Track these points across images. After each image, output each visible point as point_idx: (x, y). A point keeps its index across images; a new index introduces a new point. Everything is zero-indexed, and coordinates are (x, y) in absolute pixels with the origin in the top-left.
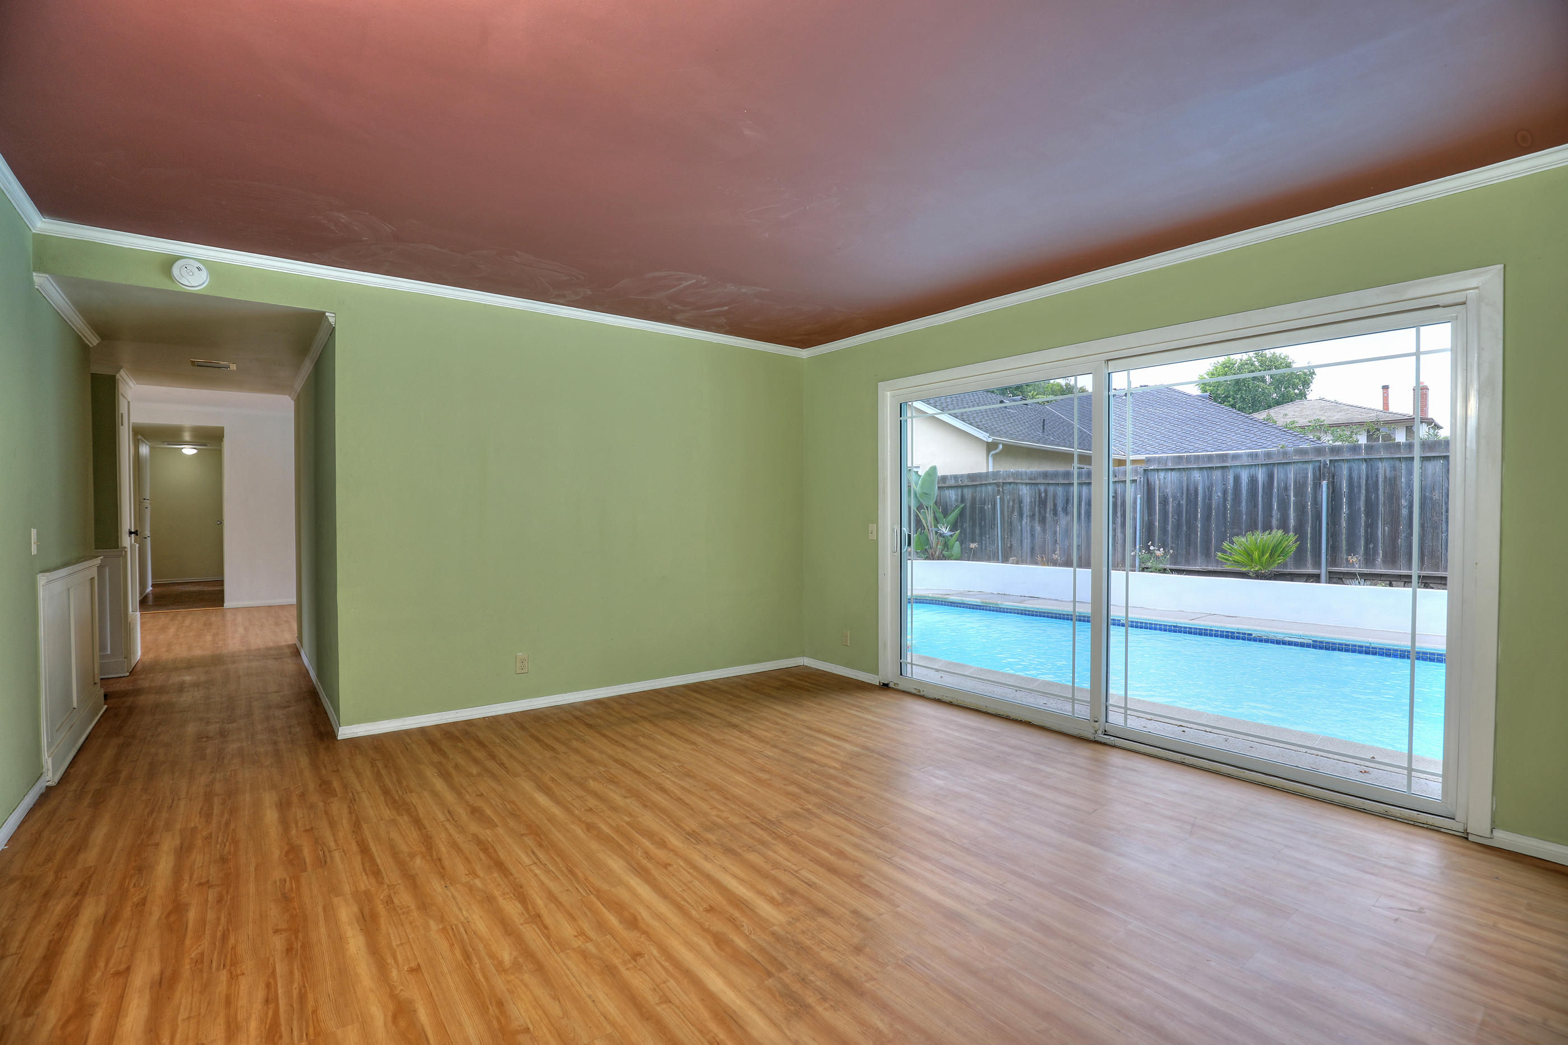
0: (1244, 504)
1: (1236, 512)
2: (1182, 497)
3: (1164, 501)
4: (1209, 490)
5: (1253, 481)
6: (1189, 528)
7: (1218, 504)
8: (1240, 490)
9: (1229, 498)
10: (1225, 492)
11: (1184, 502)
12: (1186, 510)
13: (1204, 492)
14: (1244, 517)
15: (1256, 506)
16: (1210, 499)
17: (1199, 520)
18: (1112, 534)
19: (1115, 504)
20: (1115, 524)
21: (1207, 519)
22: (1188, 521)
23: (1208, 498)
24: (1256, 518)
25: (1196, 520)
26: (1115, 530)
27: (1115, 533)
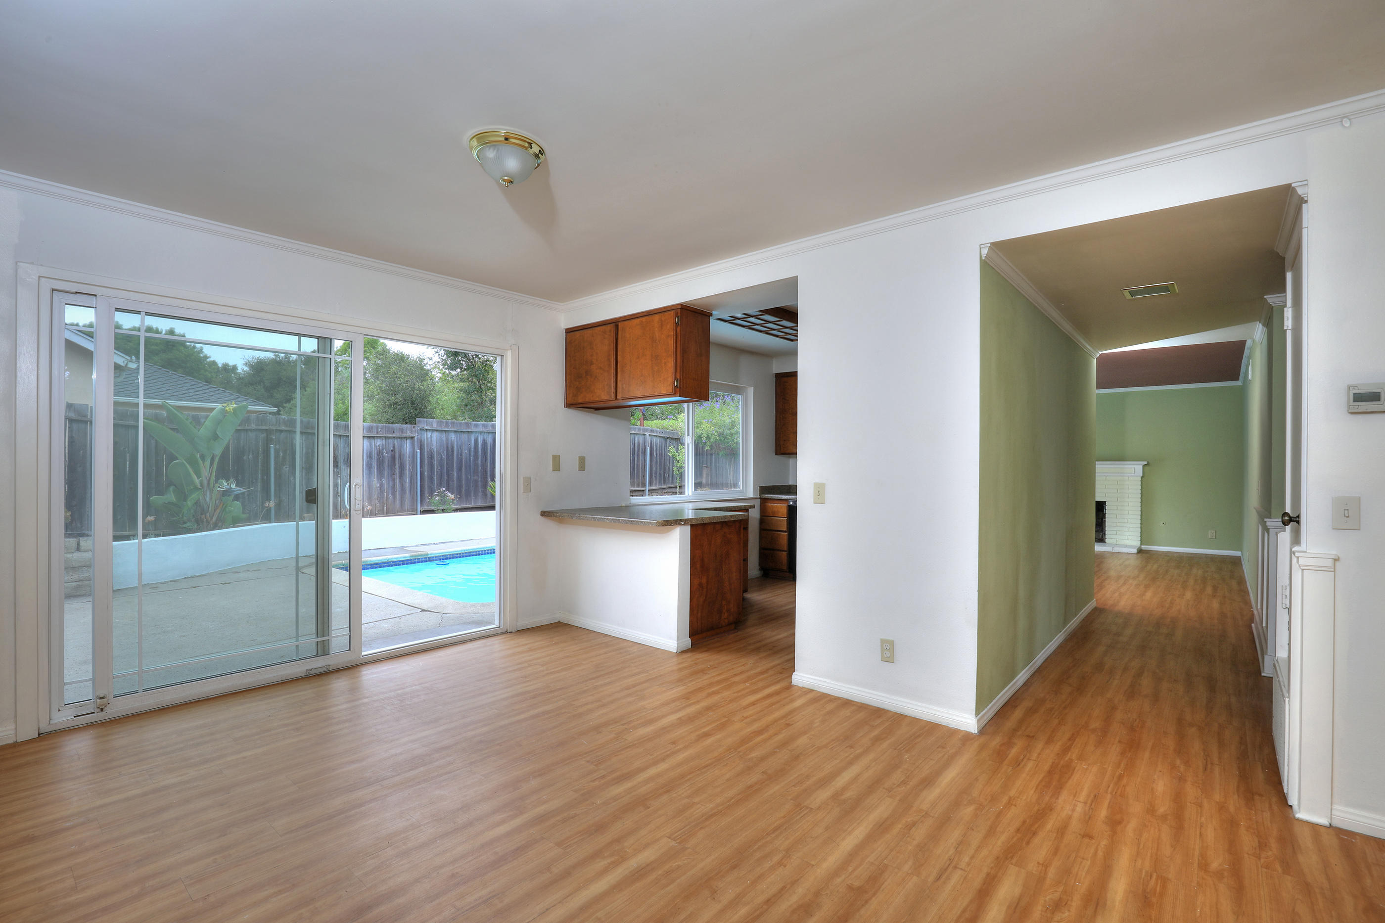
0: (480, 459)
1: (476, 465)
2: (443, 452)
3: (431, 457)
4: (460, 447)
5: (485, 443)
6: (448, 476)
7: (466, 459)
8: (478, 449)
9: (472, 454)
10: (470, 450)
11: (444, 457)
12: (447, 463)
13: (458, 451)
14: (480, 468)
15: (486, 460)
16: (461, 455)
17: (455, 470)
18: (391, 484)
19: (393, 458)
20: (394, 475)
21: (460, 469)
22: (448, 471)
23: (460, 454)
24: (486, 469)
25: (453, 471)
26: (394, 480)
27: (394, 483)
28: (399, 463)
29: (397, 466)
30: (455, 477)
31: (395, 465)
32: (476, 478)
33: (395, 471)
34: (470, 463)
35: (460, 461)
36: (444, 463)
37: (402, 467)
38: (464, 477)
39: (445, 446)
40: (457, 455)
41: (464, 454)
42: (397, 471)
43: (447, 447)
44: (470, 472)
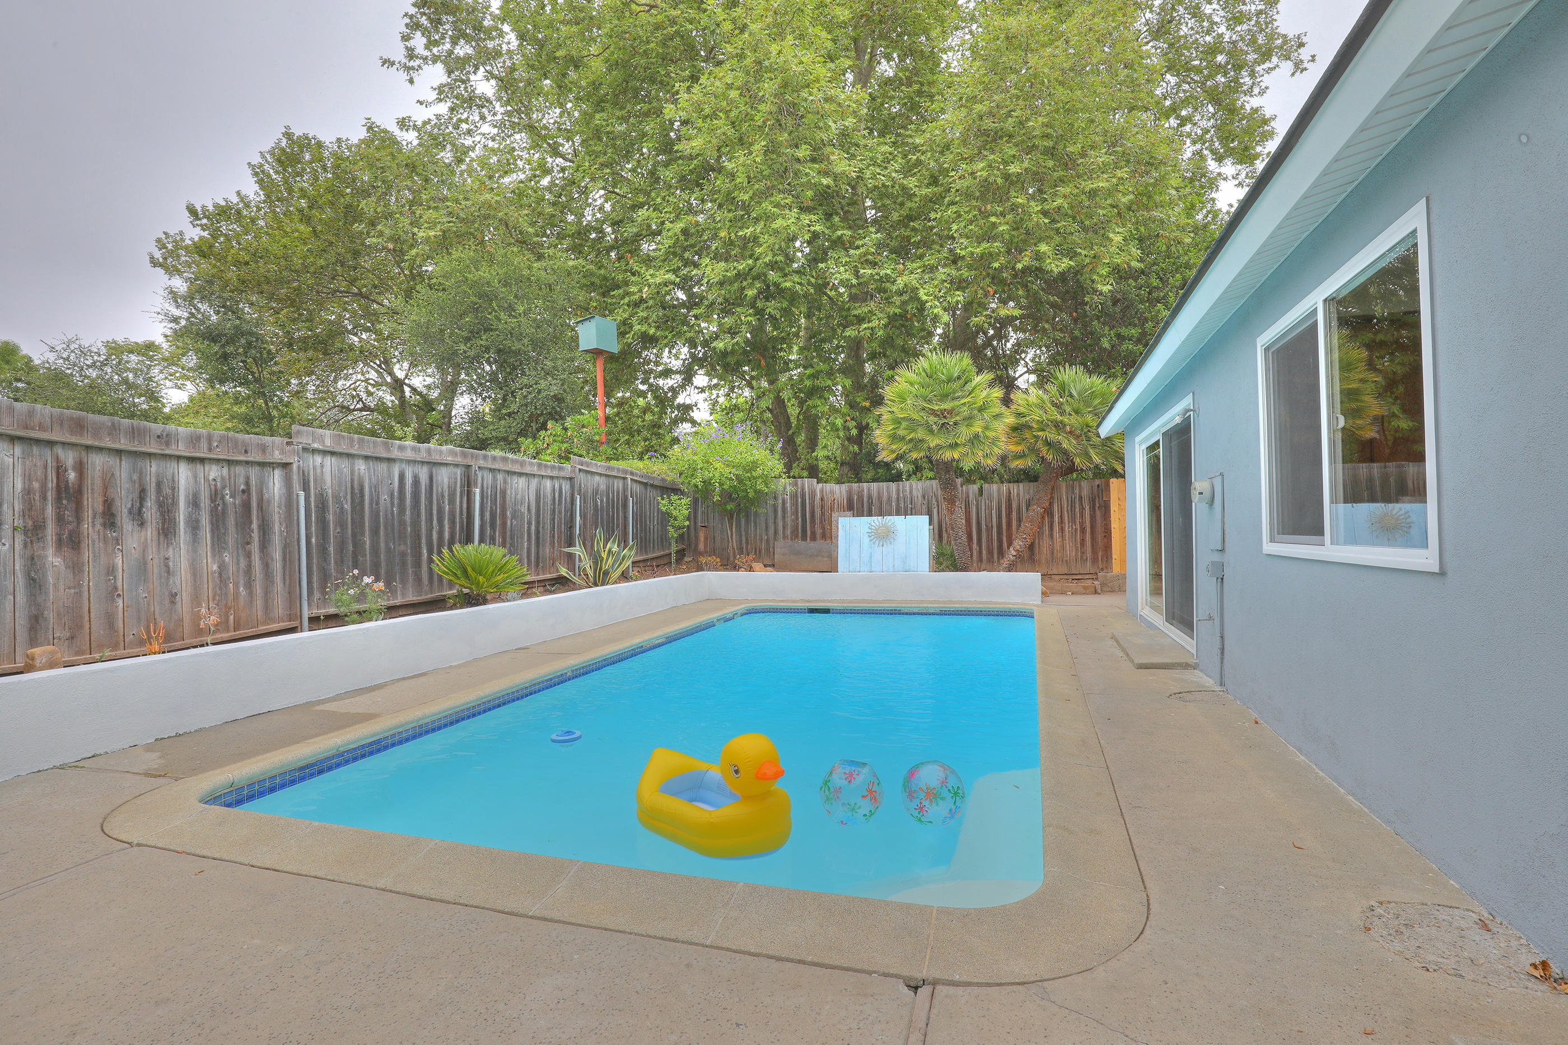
0: (408, 513)
1: (402, 523)
2: (345, 498)
3: (322, 506)
4: (375, 488)
5: (416, 482)
6: (355, 545)
7: (386, 511)
8: (405, 493)
9: (396, 502)
10: (392, 495)
11: (347, 507)
12: (352, 519)
13: (371, 495)
14: (409, 529)
15: (419, 515)
16: (377, 504)
17: (367, 533)
18: (243, 564)
19: (247, 506)
20: (248, 543)
21: (375, 532)
22: (354, 535)
23: (375, 502)
24: (419, 531)
25: (363, 534)
26: (248, 555)
27: (250, 561)
28: (258, 519)
29: (255, 526)
30: (367, 547)
31: (251, 523)
32: (402, 548)
33: (251, 537)
34: (393, 519)
35: (375, 515)
36: (347, 519)
37: (265, 529)
38: (382, 545)
39: (349, 485)
40: (371, 504)
41: (382, 502)
42: (255, 535)
43: (352, 487)
44: (394, 539)
